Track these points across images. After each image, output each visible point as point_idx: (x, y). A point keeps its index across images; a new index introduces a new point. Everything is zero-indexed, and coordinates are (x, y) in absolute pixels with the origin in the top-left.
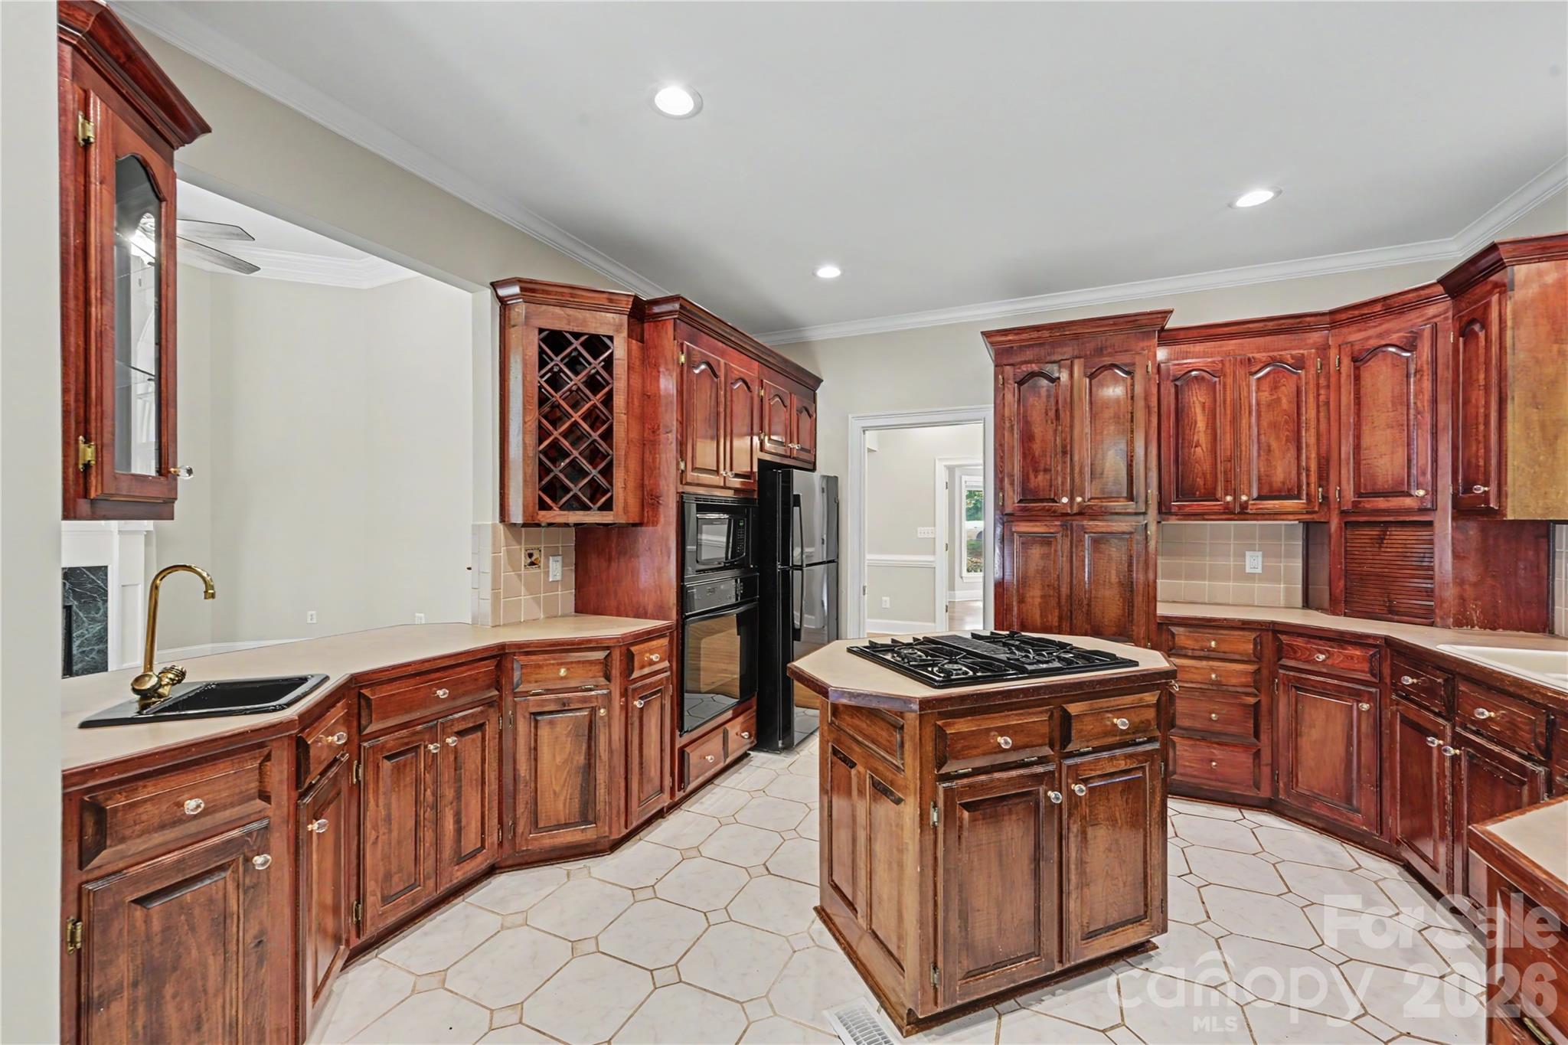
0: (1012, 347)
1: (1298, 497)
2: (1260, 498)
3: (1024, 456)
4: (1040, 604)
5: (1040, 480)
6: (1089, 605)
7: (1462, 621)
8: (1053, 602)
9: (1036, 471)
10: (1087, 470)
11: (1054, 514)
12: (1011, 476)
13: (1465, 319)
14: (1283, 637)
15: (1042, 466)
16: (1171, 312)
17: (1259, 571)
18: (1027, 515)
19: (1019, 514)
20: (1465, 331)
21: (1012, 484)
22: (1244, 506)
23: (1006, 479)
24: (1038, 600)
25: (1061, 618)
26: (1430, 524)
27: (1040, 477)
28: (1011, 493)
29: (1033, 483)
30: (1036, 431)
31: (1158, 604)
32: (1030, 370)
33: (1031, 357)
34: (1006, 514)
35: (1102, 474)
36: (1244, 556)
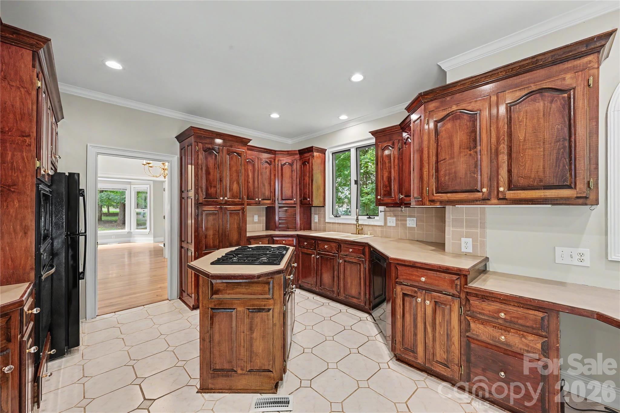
0: (201, 136)
1: (270, 200)
2: (263, 199)
3: (207, 181)
4: (212, 238)
5: (212, 190)
6: (228, 236)
7: (301, 230)
8: (217, 236)
9: (211, 187)
10: (228, 188)
11: (217, 203)
12: (202, 188)
13: (304, 161)
14: (275, 238)
15: (213, 185)
16: (251, 140)
17: (257, 221)
18: (208, 203)
19: (205, 203)
20: (304, 164)
21: (202, 191)
22: (260, 201)
23: (200, 189)
24: (211, 236)
25: (219, 242)
26: (295, 207)
27: (212, 189)
28: (201, 195)
29: (210, 191)
30: (211, 171)
31: (247, 233)
32: (209, 147)
33: (208, 142)
34: (199, 203)
35: (232, 189)
36: (254, 217)
